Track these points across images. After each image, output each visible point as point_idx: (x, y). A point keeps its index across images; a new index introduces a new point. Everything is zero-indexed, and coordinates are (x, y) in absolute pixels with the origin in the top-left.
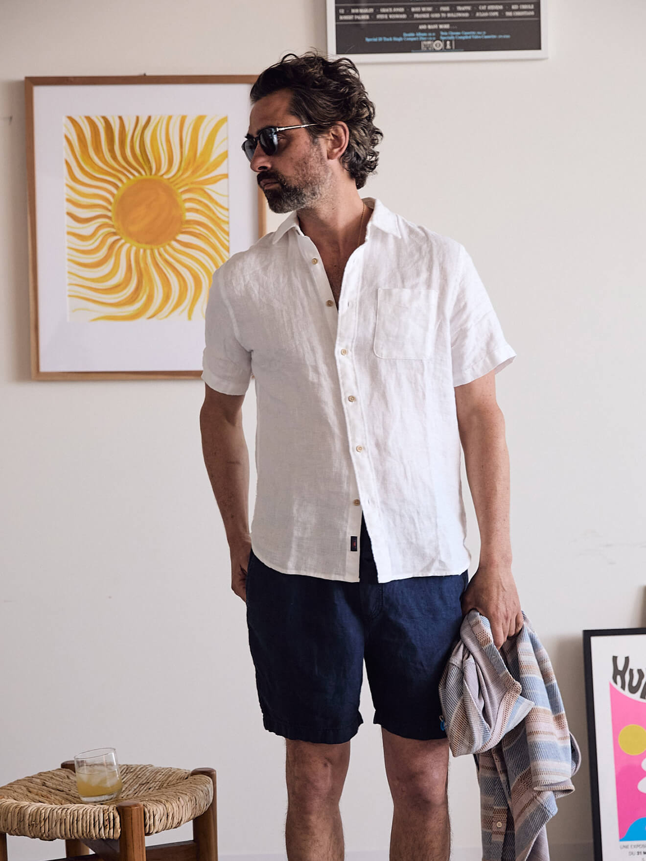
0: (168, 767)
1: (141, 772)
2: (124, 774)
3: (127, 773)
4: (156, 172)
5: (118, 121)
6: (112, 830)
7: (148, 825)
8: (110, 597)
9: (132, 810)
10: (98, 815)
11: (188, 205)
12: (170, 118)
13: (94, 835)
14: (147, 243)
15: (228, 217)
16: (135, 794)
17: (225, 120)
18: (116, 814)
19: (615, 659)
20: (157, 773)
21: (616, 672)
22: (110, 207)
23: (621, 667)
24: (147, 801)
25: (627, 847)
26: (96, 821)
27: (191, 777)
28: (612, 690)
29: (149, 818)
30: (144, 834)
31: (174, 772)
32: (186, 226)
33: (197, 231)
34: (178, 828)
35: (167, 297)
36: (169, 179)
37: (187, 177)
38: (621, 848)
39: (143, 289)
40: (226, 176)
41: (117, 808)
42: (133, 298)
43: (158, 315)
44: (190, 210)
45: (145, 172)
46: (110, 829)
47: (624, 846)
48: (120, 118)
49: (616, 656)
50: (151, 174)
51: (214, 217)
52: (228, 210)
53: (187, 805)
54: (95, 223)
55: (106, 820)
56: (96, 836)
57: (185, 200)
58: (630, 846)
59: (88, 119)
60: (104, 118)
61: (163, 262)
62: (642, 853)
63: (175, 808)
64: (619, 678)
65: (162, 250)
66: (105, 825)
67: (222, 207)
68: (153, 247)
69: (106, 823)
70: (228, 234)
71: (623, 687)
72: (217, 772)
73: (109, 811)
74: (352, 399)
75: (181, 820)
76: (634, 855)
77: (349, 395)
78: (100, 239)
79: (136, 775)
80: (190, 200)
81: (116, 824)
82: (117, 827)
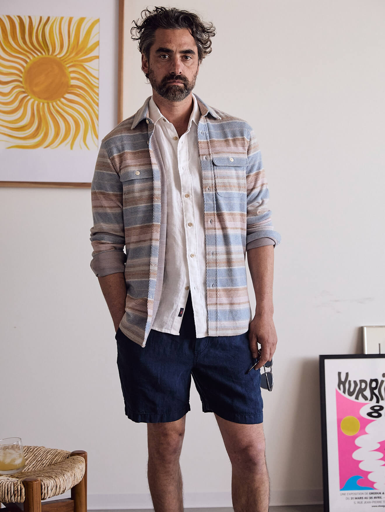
0: (55, 448)
1: (37, 452)
2: (26, 453)
3: (28, 452)
4: (52, 52)
5: (28, 20)
6: (19, 497)
7: (44, 493)
8: (15, 327)
9: (33, 484)
10: (10, 487)
11: (72, 75)
12: (62, 18)
13: (7, 500)
14: (45, 99)
15: (98, 84)
16: (34, 468)
17: (98, 21)
18: (23, 487)
19: (339, 374)
20: (48, 452)
21: (340, 382)
22: (21, 75)
23: (343, 379)
24: (43, 476)
25: (344, 494)
26: (8, 491)
27: (71, 457)
28: (338, 394)
29: (44, 489)
30: (41, 500)
31: (59, 453)
32: (71, 89)
33: (78, 93)
34: (63, 494)
35: (57, 134)
36: (60, 58)
37: (73, 57)
38: (341, 495)
39: (42, 128)
40: (98, 57)
41: (23, 482)
42: (34, 135)
43: (51, 146)
44: (73, 78)
45: (45, 53)
46: (18, 497)
47: (343, 494)
48: (30, 17)
49: (340, 372)
50: (49, 54)
51: (89, 83)
52: (98, 79)
53: (69, 479)
54: (12, 85)
55: (16, 491)
56: (8, 501)
57: (71, 72)
58: (346, 494)
59: (9, 17)
60: (19, 17)
61: (55, 112)
62: (354, 498)
63: (61, 481)
64: (342, 386)
65: (54, 104)
66: (15, 494)
67: (95, 77)
68: (49, 102)
69: (16, 492)
70: (98, 95)
71: (344, 392)
72: (88, 454)
73: (18, 485)
74: (190, 225)
75: (65, 489)
76: (349, 499)
77: (189, 222)
78: (14, 95)
79: (34, 454)
80: (74, 72)
81: (22, 493)
82: (23, 495)
